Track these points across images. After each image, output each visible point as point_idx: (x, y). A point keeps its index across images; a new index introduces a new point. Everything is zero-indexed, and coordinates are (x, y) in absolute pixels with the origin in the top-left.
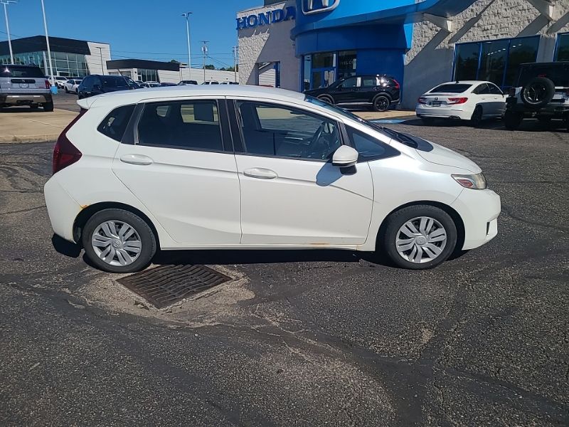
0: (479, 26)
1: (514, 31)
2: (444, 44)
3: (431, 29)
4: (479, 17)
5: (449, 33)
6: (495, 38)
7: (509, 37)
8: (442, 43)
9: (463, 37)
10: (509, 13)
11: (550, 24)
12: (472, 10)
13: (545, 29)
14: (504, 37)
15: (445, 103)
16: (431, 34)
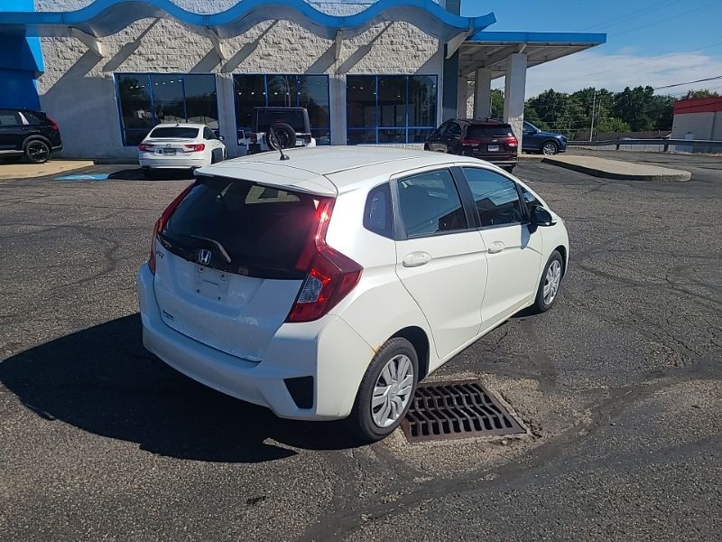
0: (140, 54)
1: (186, 66)
2: (97, 71)
3: (72, 50)
4: (138, 42)
5: (102, 57)
6: (164, 72)
7: (181, 72)
8: (93, 70)
9: (123, 65)
10: (174, 43)
11: (223, 64)
12: (126, 33)
13: (219, 67)
14: (175, 71)
15: (182, 150)
16: (74, 57)
